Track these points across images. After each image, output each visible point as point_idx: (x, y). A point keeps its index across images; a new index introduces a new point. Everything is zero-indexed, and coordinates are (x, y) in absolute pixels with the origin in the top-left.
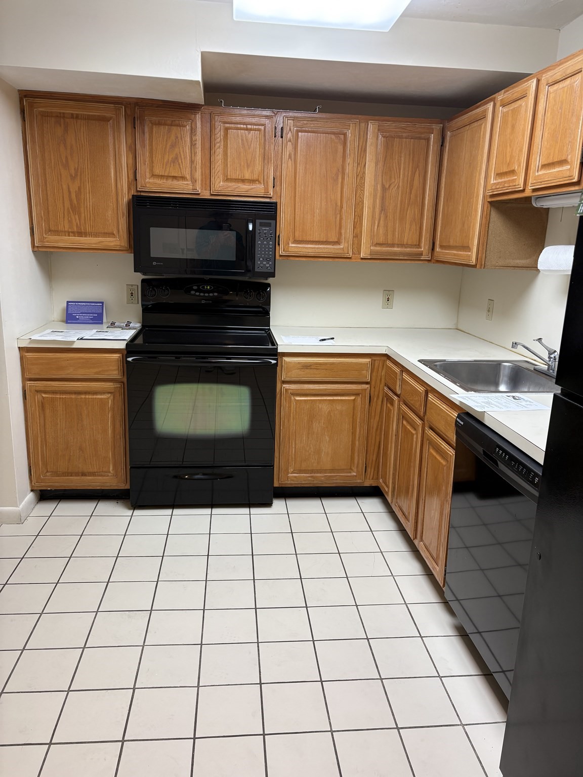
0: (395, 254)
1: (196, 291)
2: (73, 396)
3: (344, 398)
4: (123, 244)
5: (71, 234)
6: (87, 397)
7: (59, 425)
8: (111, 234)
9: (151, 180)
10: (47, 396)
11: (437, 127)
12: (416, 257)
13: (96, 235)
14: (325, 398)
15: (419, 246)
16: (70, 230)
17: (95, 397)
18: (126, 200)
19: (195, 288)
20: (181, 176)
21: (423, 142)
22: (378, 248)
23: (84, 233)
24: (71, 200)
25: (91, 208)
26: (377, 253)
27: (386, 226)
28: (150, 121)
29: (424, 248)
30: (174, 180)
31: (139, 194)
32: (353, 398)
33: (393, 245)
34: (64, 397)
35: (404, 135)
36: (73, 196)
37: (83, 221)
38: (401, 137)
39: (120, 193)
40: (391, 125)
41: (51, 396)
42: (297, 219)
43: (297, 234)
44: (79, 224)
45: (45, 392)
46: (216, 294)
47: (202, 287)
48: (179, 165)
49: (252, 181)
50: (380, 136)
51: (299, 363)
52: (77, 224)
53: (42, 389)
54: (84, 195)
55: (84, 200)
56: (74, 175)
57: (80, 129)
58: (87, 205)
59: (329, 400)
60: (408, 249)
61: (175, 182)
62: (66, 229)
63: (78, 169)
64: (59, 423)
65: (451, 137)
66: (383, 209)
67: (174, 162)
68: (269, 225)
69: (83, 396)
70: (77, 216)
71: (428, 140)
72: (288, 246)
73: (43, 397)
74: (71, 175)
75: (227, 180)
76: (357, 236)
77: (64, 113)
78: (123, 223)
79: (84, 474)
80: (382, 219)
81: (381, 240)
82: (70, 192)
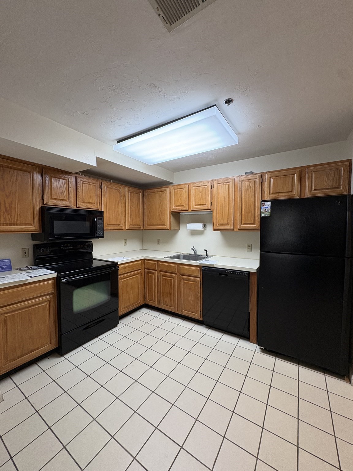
0: (135, 228)
1: (63, 247)
2: (26, 310)
3: (135, 276)
4: (37, 229)
5: (4, 224)
6: (35, 307)
7: (17, 329)
8: (30, 224)
9: (51, 200)
10: (8, 315)
11: (141, 191)
12: (139, 228)
13: (21, 225)
14: (133, 277)
15: (140, 225)
16: (5, 222)
17: (39, 306)
18: (38, 208)
19: (62, 246)
20: (64, 199)
21: (139, 195)
22: (131, 226)
23: (14, 224)
24: (5, 207)
25: (18, 211)
26: (131, 227)
27: (132, 219)
28: (50, 176)
29: (141, 226)
30: (61, 201)
31: (44, 206)
32: (137, 275)
33: (134, 225)
34: (20, 311)
35: (134, 192)
36: (7, 205)
37: (13, 217)
38: (134, 193)
39: (35, 205)
40: (131, 189)
41: (11, 314)
42: (108, 217)
43: (108, 222)
44: (10, 219)
45: (7, 313)
46: (72, 247)
47: (66, 245)
48: (64, 195)
49: (92, 203)
50: (129, 193)
51: (122, 267)
52: (9, 219)
53: (5, 312)
54: (14, 205)
55: (14, 208)
56: (8, 195)
57: (13, 174)
58: (16, 210)
59: (132, 278)
60: (138, 226)
61: (62, 202)
62: (2, 222)
63: (11, 192)
64: (17, 328)
65: (147, 195)
66: (131, 214)
67: (62, 194)
68: (101, 219)
69: (32, 308)
70: (9, 216)
71: (140, 194)
72: (106, 227)
73: (6, 316)
74: (6, 195)
75: (83, 202)
76: (125, 222)
77: (2, 165)
78: (37, 219)
79: (32, 351)
80: (131, 217)
81: (131, 224)
82: (5, 204)
